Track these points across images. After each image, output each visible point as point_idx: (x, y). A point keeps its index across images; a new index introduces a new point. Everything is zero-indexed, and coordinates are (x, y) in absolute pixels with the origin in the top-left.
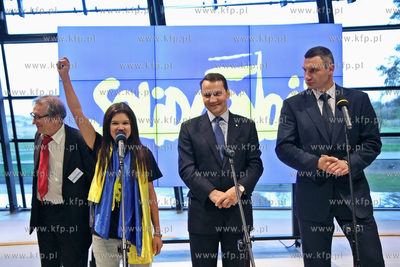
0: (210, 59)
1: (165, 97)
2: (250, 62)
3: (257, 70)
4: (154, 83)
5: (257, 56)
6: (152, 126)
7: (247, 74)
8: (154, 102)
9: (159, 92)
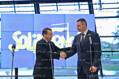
0: (52, 25)
1: (37, 37)
2: (65, 26)
3: (67, 29)
4: (33, 32)
5: (67, 24)
6: (32, 47)
7: (64, 30)
8: (33, 39)
9: (34, 36)
